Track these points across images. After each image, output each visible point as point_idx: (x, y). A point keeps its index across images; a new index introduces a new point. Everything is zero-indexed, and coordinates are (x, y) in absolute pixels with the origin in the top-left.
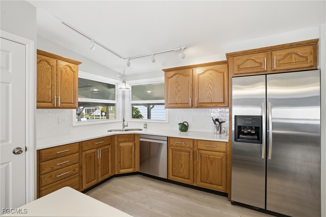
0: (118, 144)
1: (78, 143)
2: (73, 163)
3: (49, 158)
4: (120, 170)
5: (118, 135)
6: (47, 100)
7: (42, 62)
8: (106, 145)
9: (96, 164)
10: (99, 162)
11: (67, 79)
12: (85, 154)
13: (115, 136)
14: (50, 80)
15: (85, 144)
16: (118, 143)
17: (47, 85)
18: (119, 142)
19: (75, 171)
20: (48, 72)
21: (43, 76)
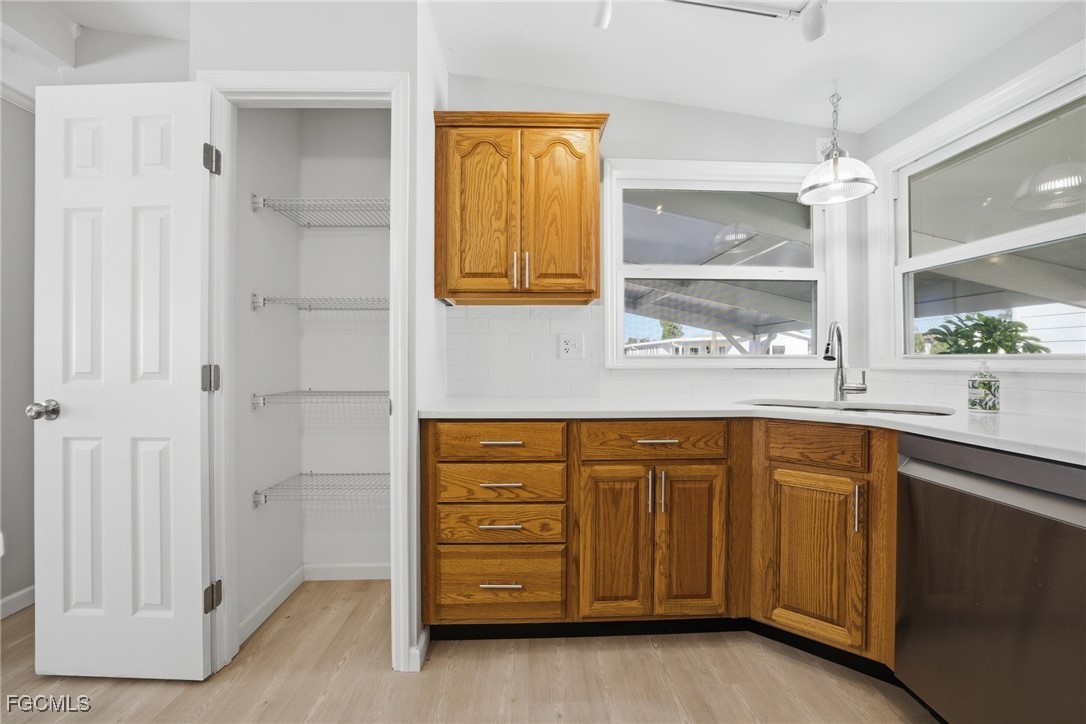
0: (770, 470)
1: (564, 424)
2: (540, 496)
3: (461, 454)
4: (774, 607)
5: (770, 425)
6: (493, 269)
7: (478, 150)
8: (701, 461)
9: (642, 532)
10: (658, 531)
11: (557, 188)
12: (590, 477)
13: (754, 422)
14: (501, 203)
15: (589, 435)
16: (767, 463)
17: (493, 218)
18: (774, 462)
19: (551, 530)
20: (495, 175)
21: (482, 191)
